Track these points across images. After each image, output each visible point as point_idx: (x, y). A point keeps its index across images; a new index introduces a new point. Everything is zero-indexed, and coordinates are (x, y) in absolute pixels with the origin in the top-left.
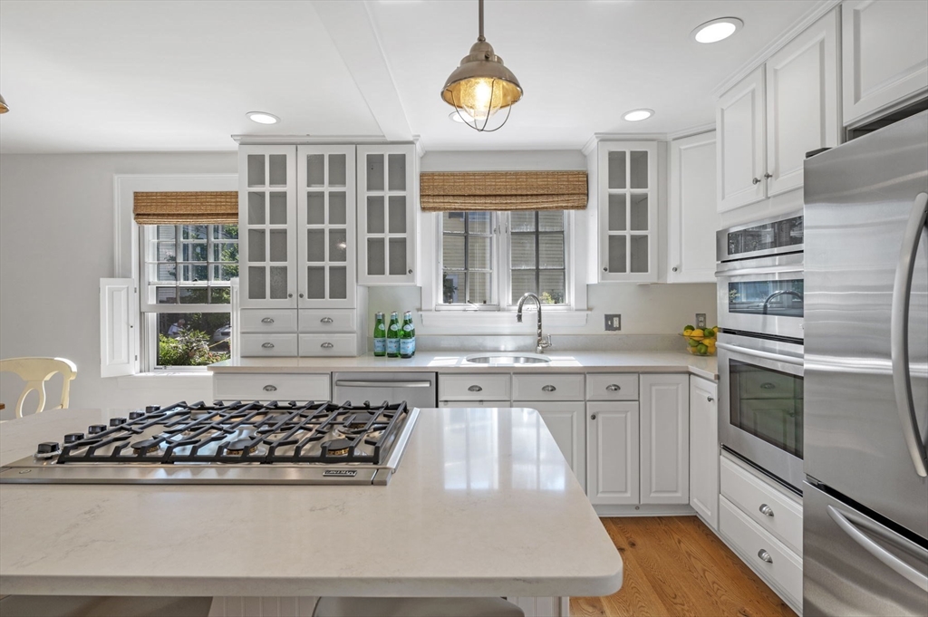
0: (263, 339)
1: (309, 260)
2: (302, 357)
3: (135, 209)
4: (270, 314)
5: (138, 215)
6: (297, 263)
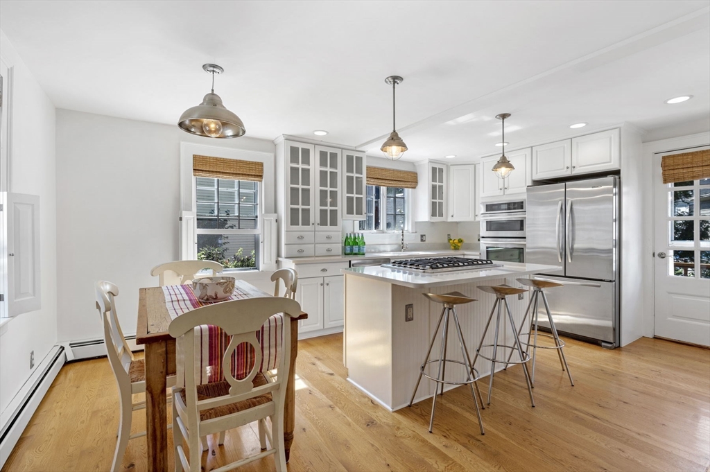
0: (297, 247)
1: (320, 206)
3: (194, 165)
4: (302, 234)
5: (195, 170)
6: (315, 207)
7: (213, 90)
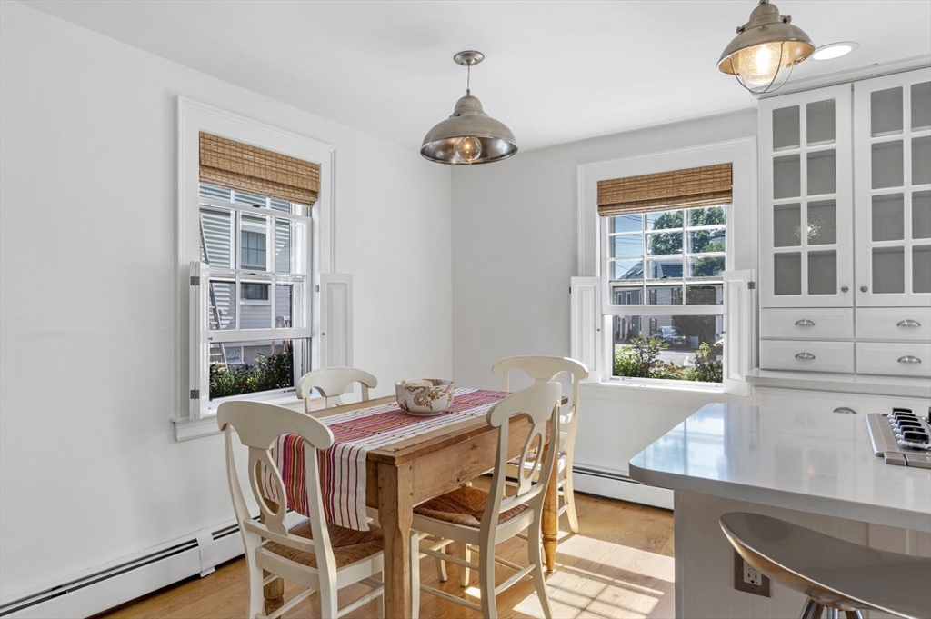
0: (796, 347)
1: (874, 240)
2: (859, 374)
3: (600, 198)
4: (809, 314)
5: (601, 207)
6: (854, 244)
7: (468, 91)
